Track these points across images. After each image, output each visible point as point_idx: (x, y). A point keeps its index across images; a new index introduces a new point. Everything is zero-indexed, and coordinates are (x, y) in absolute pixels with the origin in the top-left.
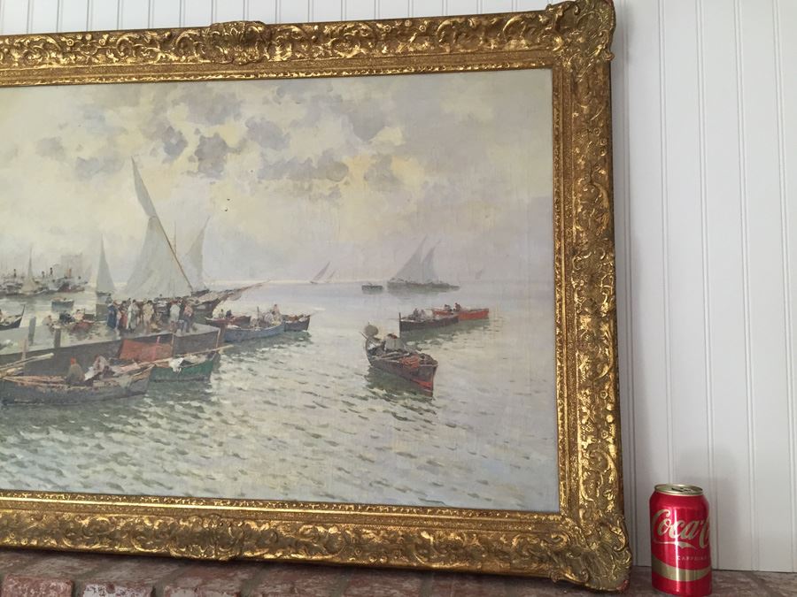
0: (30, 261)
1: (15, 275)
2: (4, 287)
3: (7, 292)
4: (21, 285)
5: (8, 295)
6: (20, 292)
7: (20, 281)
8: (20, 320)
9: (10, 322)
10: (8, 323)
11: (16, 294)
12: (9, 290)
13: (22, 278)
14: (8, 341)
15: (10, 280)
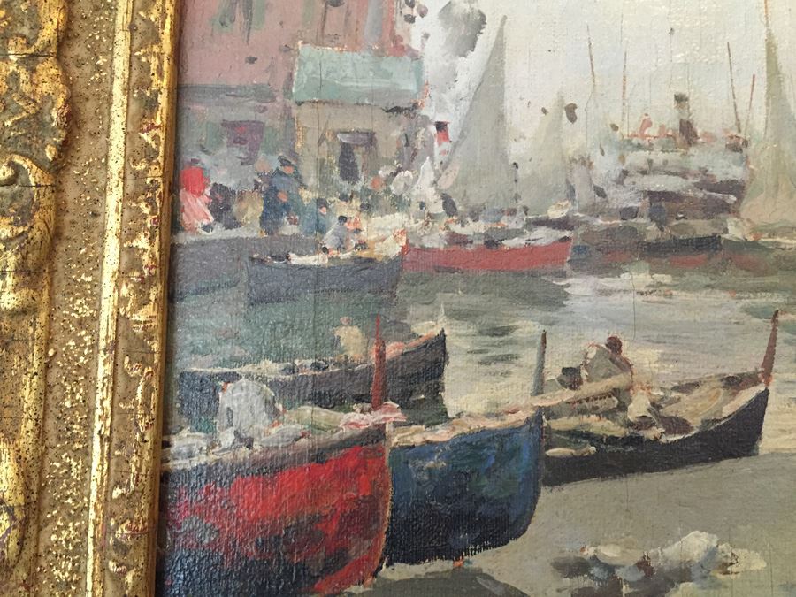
0: (770, 48)
1: (687, 130)
2: (622, 198)
3: (652, 232)
4: (736, 188)
5: (654, 252)
6: (735, 230)
7: (725, 169)
8: (762, 399)
9: (696, 424)
10: (676, 424)
11: (710, 244)
12: (658, 217)
13: (737, 147)
14: (696, 544)
15: (659, 157)
